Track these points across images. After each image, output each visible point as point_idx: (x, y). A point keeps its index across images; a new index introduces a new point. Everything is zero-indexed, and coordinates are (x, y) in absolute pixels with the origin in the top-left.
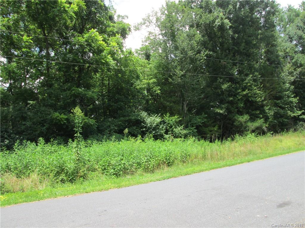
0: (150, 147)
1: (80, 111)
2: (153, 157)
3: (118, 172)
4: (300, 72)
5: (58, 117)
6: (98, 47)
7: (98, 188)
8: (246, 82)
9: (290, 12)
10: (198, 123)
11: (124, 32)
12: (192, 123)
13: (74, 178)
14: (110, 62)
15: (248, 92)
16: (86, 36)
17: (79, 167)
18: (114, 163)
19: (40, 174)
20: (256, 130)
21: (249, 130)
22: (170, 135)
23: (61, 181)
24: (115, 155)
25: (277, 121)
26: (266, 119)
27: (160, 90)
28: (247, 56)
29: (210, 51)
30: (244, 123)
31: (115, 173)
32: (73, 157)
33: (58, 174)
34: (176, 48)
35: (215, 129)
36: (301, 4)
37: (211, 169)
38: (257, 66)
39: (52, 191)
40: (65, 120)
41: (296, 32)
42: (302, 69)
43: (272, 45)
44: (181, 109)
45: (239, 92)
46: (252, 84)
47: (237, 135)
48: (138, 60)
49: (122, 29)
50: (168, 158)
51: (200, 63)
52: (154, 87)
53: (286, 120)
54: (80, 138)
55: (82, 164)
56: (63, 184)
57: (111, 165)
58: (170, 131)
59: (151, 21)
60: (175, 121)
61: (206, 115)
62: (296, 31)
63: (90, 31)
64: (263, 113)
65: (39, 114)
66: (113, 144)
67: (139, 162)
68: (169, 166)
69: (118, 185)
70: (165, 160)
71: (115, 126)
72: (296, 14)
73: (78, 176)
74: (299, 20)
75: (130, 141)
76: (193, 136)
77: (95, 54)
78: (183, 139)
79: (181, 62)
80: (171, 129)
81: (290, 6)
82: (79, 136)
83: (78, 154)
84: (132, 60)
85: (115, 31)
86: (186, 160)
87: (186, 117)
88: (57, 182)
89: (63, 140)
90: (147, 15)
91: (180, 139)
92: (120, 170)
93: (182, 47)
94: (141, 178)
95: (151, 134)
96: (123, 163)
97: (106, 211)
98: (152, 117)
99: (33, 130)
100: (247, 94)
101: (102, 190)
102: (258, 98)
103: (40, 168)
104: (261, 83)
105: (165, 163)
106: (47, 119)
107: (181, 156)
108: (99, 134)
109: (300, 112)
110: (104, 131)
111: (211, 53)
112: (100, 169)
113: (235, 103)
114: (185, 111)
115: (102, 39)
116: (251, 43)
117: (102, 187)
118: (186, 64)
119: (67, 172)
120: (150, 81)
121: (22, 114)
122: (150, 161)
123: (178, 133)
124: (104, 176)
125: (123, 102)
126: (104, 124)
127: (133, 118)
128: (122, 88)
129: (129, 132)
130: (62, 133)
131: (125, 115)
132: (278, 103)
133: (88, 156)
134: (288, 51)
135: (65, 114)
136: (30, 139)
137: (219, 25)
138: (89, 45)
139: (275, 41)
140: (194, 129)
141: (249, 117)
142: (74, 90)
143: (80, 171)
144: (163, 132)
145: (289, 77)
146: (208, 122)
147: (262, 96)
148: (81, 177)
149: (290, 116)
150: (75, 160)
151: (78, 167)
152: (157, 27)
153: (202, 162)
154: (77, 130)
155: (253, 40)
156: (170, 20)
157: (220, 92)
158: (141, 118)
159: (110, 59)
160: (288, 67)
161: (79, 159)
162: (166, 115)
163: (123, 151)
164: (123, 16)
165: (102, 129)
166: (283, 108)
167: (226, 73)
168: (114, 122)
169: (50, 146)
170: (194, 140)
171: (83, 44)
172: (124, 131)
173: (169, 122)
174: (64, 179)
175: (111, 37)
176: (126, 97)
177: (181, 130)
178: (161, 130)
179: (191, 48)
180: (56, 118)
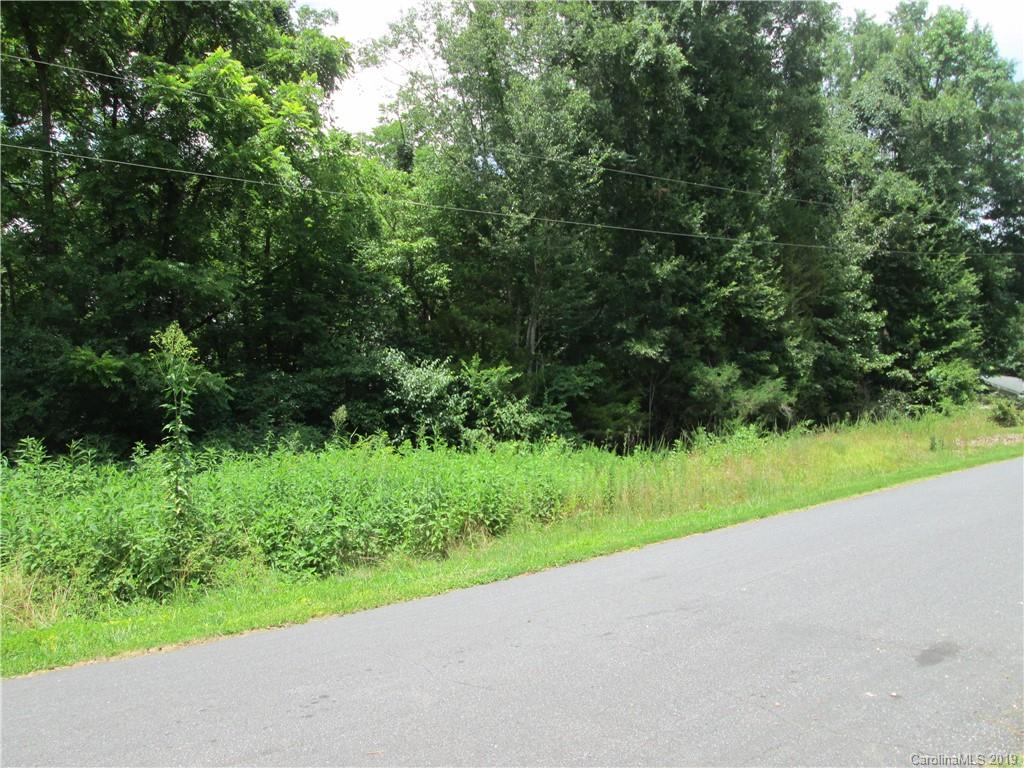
1: (183, 339)
2: (443, 505)
3: (323, 559)
4: (893, 231)
5: (90, 362)
6: (239, 116)
7: (265, 615)
8: (732, 256)
9: (865, 36)
10: (576, 389)
11: (328, 66)
12: (555, 391)
13: (167, 584)
14: (283, 170)
15: (737, 289)
16: (196, 71)
17: (184, 543)
18: (307, 528)
19: (39, 570)
20: (759, 415)
21: (737, 414)
22: (483, 431)
23: (117, 593)
25: (823, 385)
26: (791, 377)
27: (449, 275)
28: (733, 171)
29: (618, 147)
30: (722, 392)
31: (312, 561)
32: (162, 506)
33: (106, 566)
34: (504, 132)
35: (631, 412)
36: (896, 12)
37: (646, 542)
38: (764, 204)
39: (93, 632)
40: (117, 375)
41: (881, 101)
42: (897, 220)
43: (807, 139)
44: (517, 342)
45: (709, 290)
46: (750, 263)
47: (701, 429)
48: (375, 171)
49: (322, 55)
50: (492, 506)
51: (585, 188)
52: (429, 263)
53: (849, 383)
54: (184, 436)
56: (125, 604)
57: (294, 533)
58: (483, 417)
59: (420, 37)
60: (500, 383)
61: (602, 365)
62: (882, 98)
63: (209, 54)
64: (780, 359)
67: (394, 521)
68: (494, 534)
69: (340, 603)
70: (481, 515)
72: (882, 42)
73: (179, 575)
74: (891, 61)
76: (558, 434)
77: (227, 139)
78: (525, 443)
79: (521, 182)
80: (486, 410)
81: (864, 15)
82: (182, 431)
83: (177, 497)
84: (353, 167)
85: (296, 61)
86: (551, 513)
87: (534, 370)
88: (104, 599)
89: (111, 445)
90: (406, 14)
91: (516, 444)
92: (330, 551)
93: (526, 132)
96: (339, 524)
97: (325, 697)
98: (420, 370)
100: (735, 295)
101: (284, 621)
102: (766, 309)
103: (35, 547)
104: (777, 261)
105: (481, 523)
106: (47, 371)
107: (532, 501)
108: (241, 426)
109: (888, 358)
110: (255, 415)
111: (622, 155)
112: (260, 549)
113: (696, 324)
114: (530, 348)
115: (251, 89)
116: (749, 127)
119: (139, 563)
120: (414, 245)
122: (433, 518)
123: (509, 424)
124: (273, 572)
125: (321, 313)
126: (255, 390)
127: (358, 370)
128: (315, 266)
129: (350, 419)
131: (329, 360)
132: (825, 328)
133: (214, 503)
134: (855, 160)
135: (114, 353)
137: (647, 63)
138: (206, 105)
139: (819, 126)
140: (562, 409)
141: (738, 372)
142: (149, 267)
143: (189, 555)
144: (458, 419)
145: (858, 245)
146: (607, 387)
147: (780, 303)
148: (193, 576)
149: (861, 368)
150: (170, 517)
151: (179, 540)
152: (439, 59)
153: (605, 520)
154: (175, 408)
155: (755, 116)
156: (487, 36)
157: (648, 288)
158: (385, 371)
159: (281, 162)
160: (855, 211)
161: (181, 514)
162: (468, 363)
163: (334, 485)
164: (319, 11)
165: (247, 407)
166: (841, 345)
167: (668, 224)
169: (68, 466)
170: (564, 445)
171: (183, 100)
172: (331, 415)
173: (479, 385)
174: (129, 587)
175: (282, 82)
176: (329, 297)
177: (519, 413)
178: (450, 414)
179: (555, 134)
180: (83, 367)
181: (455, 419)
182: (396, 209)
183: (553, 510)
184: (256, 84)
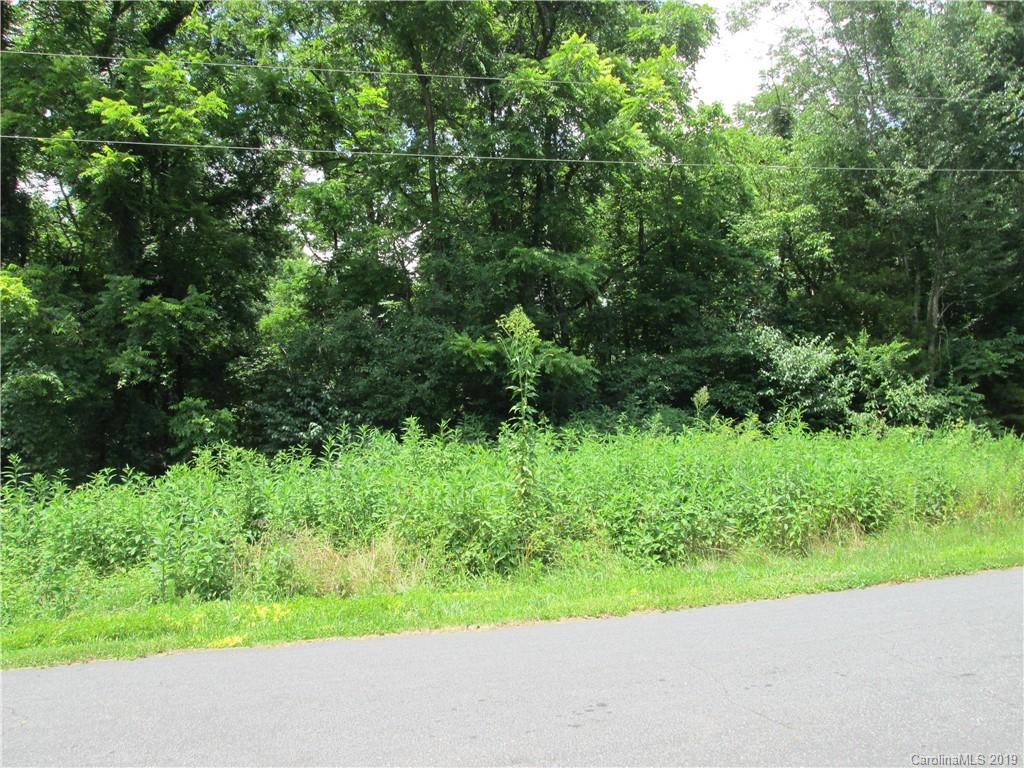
0: (791, 455)
2: (804, 496)
3: (671, 547)
5: (467, 347)
6: (598, 99)
7: (589, 603)
10: (990, 367)
11: (689, 39)
12: (964, 370)
13: (512, 560)
14: (641, 147)
16: (554, 60)
17: (529, 522)
18: (653, 513)
19: (403, 538)
22: (873, 414)
23: (468, 566)
24: (658, 481)
27: (832, 244)
31: (658, 548)
33: (459, 540)
34: (898, 79)
39: (433, 602)
40: (490, 360)
44: (916, 315)
49: (683, 25)
50: (867, 500)
51: (1000, 129)
52: (807, 233)
54: (529, 417)
55: (543, 509)
56: (475, 577)
57: (642, 517)
58: (872, 399)
60: (893, 361)
63: (564, 42)
65: (408, 339)
66: (652, 444)
67: (749, 512)
68: (868, 531)
69: (665, 597)
70: (852, 510)
71: (664, 378)
73: (523, 553)
75: (714, 434)
76: (966, 419)
78: (924, 429)
79: (917, 132)
80: (876, 391)
82: (527, 413)
83: (523, 476)
84: (722, 139)
85: (657, 36)
86: (943, 512)
87: (936, 346)
88: (456, 570)
89: (486, 425)
91: (912, 429)
92: (675, 539)
93: (921, 74)
94: (755, 573)
95: (797, 407)
96: (687, 512)
97: (603, 705)
98: (799, 348)
99: (391, 393)
101: (602, 612)
103: (403, 517)
105: (852, 518)
106: (432, 356)
107: (918, 496)
108: (606, 408)
110: (623, 397)
112: (605, 532)
114: (932, 321)
115: (610, 70)
117: (604, 601)
118: (941, 137)
119: (488, 538)
120: (791, 214)
121: (357, 340)
122: (792, 510)
123: (905, 408)
124: (618, 556)
125: (688, 292)
126: (623, 372)
127: (729, 350)
128: (688, 245)
129: (711, 402)
130: (481, 402)
131: (699, 341)
133: (564, 483)
136: (383, 421)
138: (564, 92)
140: (973, 390)
142: (516, 256)
143: (533, 534)
144: (842, 402)
148: (535, 555)
150: (515, 495)
151: (524, 519)
152: (817, 8)
153: (1014, 523)
154: (520, 390)
158: (759, 351)
159: (638, 139)
161: (527, 494)
162: (855, 339)
163: (688, 470)
165: (616, 389)
168: (658, 365)
169: (440, 443)
170: (974, 433)
171: (542, 90)
172: (693, 396)
173: (868, 364)
174: (480, 561)
175: (642, 60)
176: (699, 275)
177: (917, 394)
178: (834, 396)
179: (958, 72)
180: (460, 352)
181: (839, 401)
182: (771, 177)
183: (945, 508)
184: (614, 65)
